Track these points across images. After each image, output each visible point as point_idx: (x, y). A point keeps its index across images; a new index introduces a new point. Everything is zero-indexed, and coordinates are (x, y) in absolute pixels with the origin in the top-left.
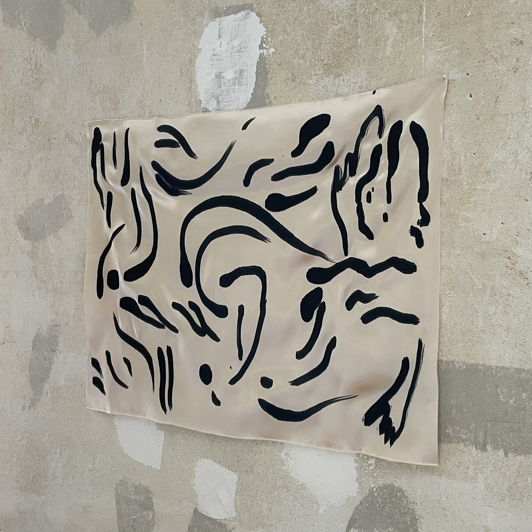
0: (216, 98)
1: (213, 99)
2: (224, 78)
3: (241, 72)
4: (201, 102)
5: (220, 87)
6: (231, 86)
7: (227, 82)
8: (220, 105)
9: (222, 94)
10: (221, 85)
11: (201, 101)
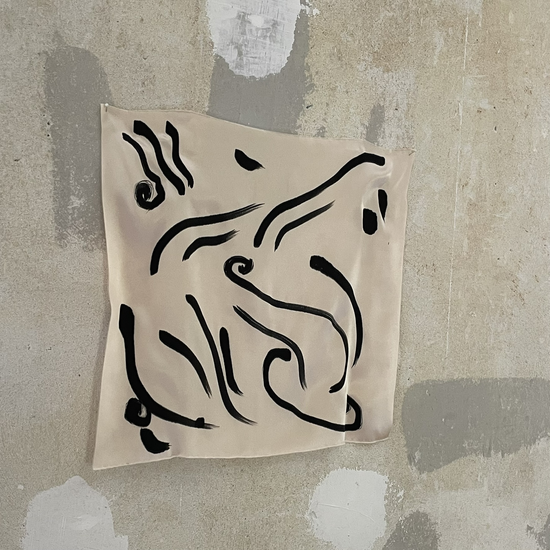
0: (236, 47)
1: (233, 47)
2: (250, 22)
3: (275, 24)
4: (213, 46)
5: (243, 33)
6: (260, 37)
7: (254, 29)
8: (243, 57)
9: (246, 45)
10: (245, 31)
11: (212, 43)
